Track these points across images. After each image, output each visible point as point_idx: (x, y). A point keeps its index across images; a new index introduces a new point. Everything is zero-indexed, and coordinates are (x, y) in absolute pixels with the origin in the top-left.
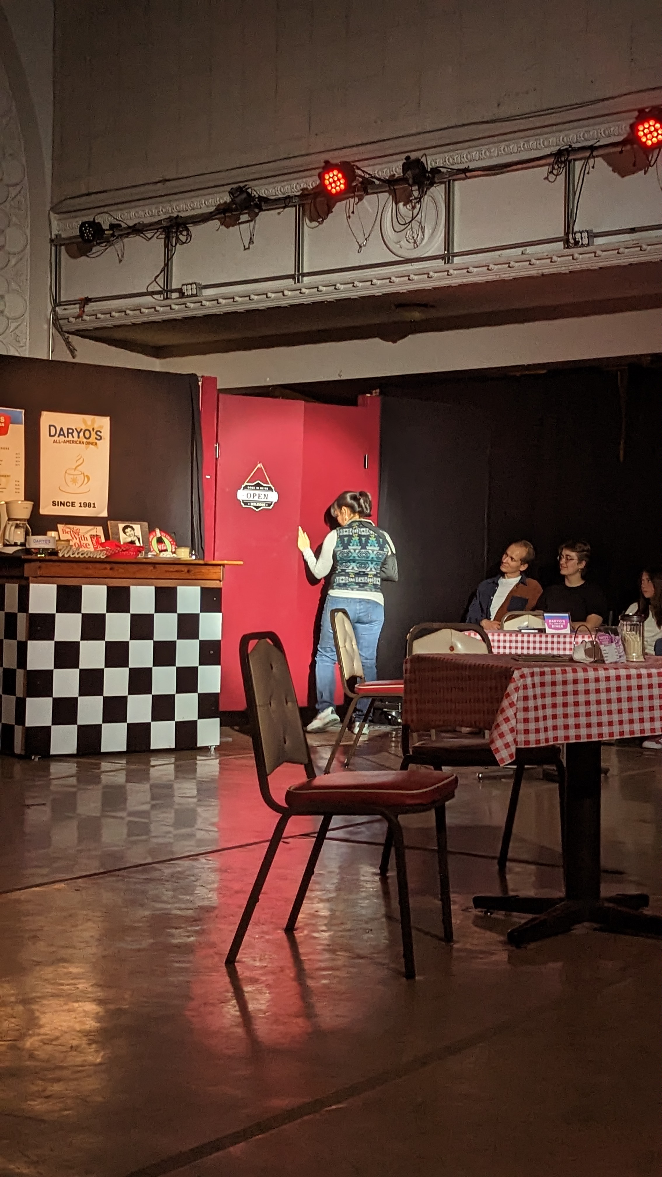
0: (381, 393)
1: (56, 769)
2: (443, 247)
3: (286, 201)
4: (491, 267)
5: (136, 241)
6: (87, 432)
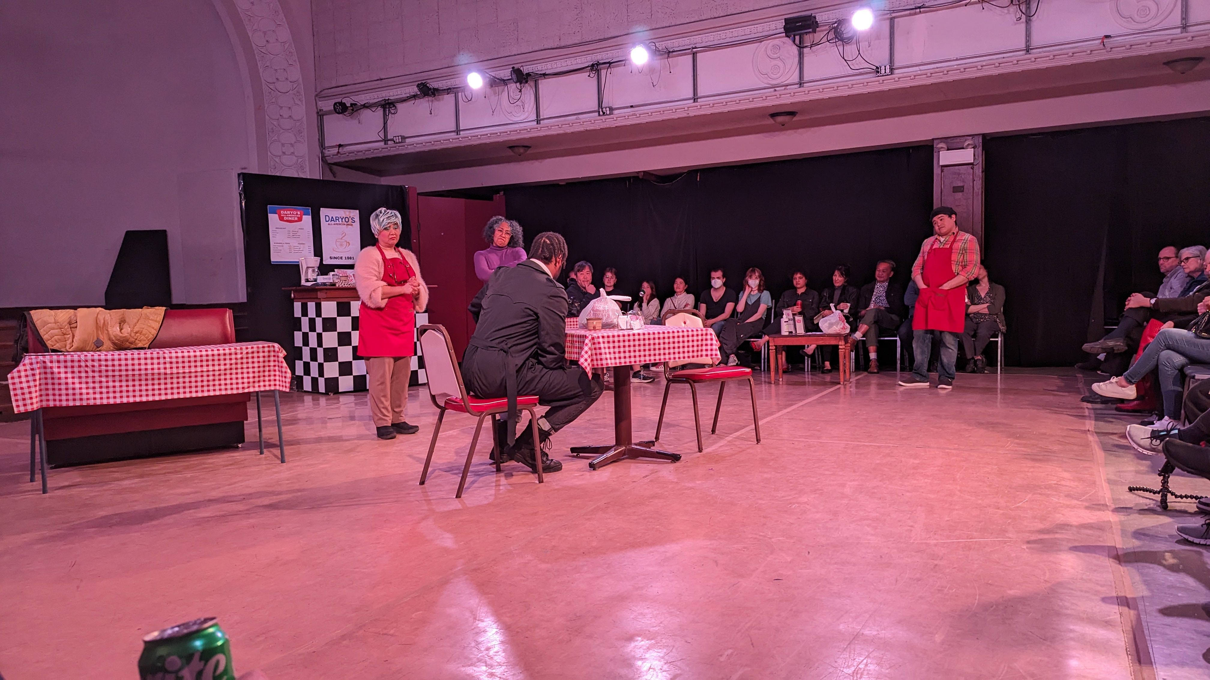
0: (504, 194)
1: (343, 399)
2: (535, 115)
3: (448, 91)
4: (560, 126)
5: (366, 114)
6: (347, 219)
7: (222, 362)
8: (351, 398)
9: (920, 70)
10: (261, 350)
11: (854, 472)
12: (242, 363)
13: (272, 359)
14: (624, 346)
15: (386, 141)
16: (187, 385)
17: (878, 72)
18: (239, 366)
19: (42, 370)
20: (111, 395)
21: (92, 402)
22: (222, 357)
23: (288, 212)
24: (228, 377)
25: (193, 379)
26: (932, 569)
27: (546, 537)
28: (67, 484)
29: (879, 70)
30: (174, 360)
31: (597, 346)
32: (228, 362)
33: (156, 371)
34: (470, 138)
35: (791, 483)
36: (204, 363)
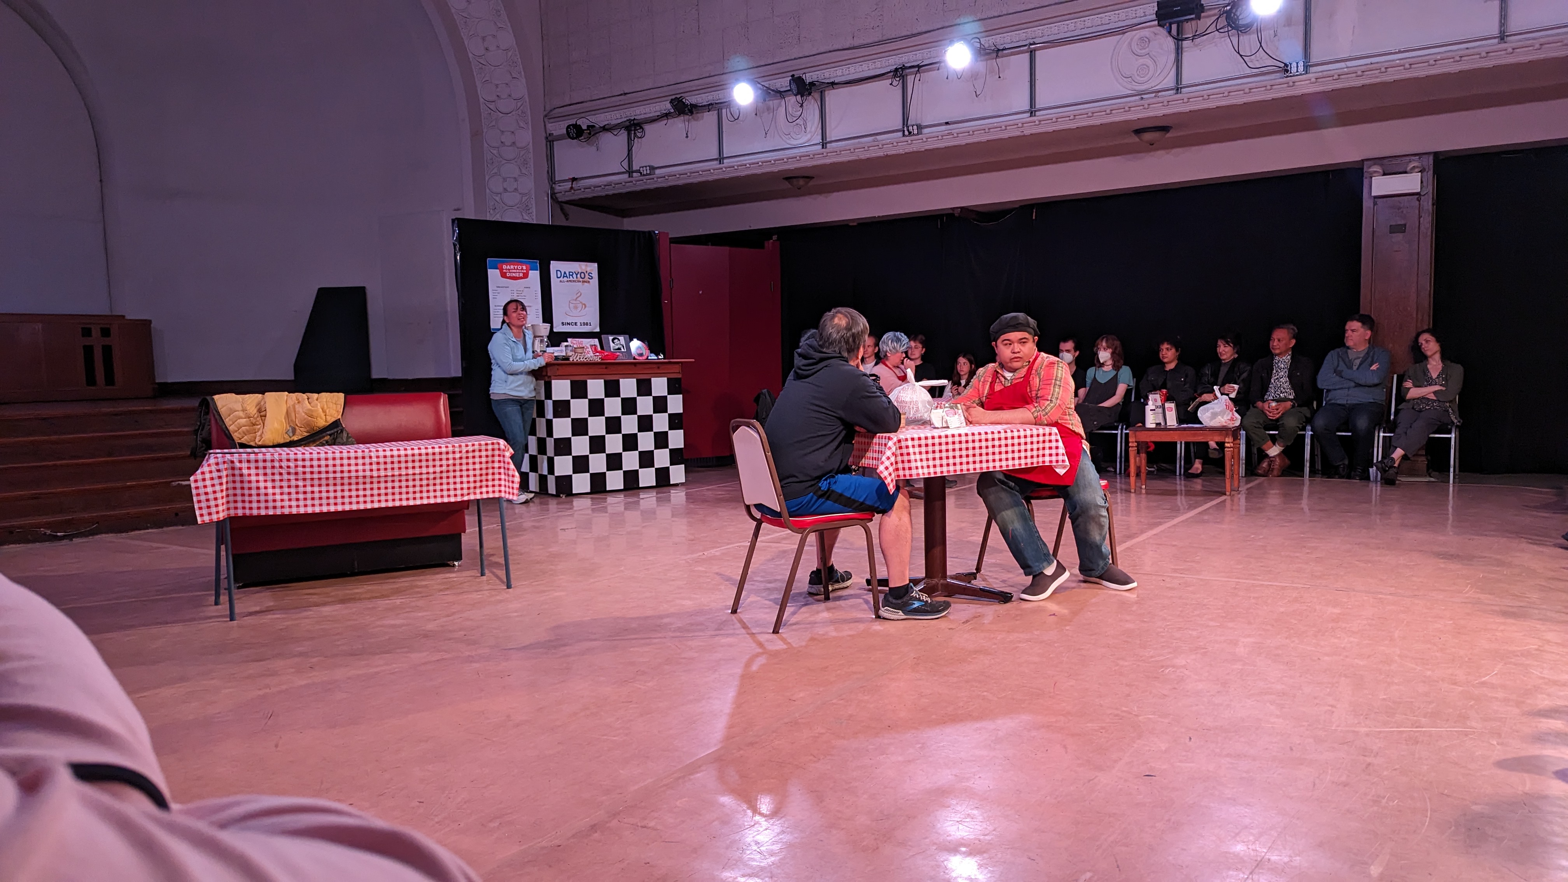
0: (778, 239)
2: (820, 137)
3: (709, 107)
4: (852, 150)
5: (607, 137)
6: (582, 275)
7: (438, 463)
8: (586, 502)
9: (1347, 67)
10: (483, 448)
11: (1249, 623)
12: (461, 464)
13: (497, 459)
14: (941, 451)
15: (630, 172)
16: (397, 490)
17: (1287, 71)
18: (458, 468)
19: (230, 472)
20: (309, 502)
21: (286, 511)
22: (437, 457)
23: (512, 267)
24: (445, 481)
25: (404, 484)
26: (1364, 771)
27: (841, 702)
28: (258, 609)
29: (1289, 68)
30: (382, 460)
31: (904, 451)
32: (444, 462)
33: (361, 474)
34: (736, 167)
35: (1163, 637)
36: (417, 464)
